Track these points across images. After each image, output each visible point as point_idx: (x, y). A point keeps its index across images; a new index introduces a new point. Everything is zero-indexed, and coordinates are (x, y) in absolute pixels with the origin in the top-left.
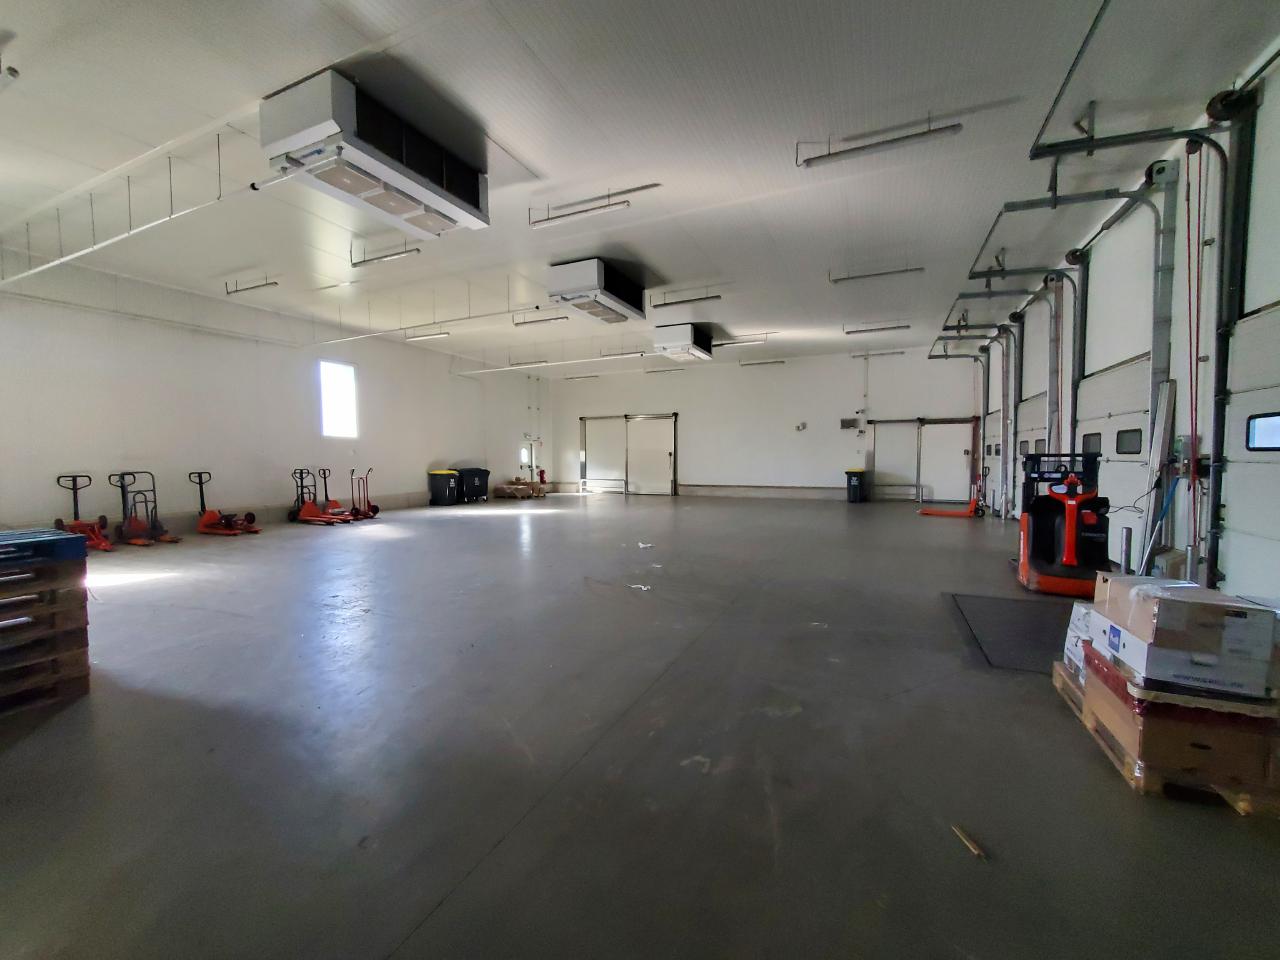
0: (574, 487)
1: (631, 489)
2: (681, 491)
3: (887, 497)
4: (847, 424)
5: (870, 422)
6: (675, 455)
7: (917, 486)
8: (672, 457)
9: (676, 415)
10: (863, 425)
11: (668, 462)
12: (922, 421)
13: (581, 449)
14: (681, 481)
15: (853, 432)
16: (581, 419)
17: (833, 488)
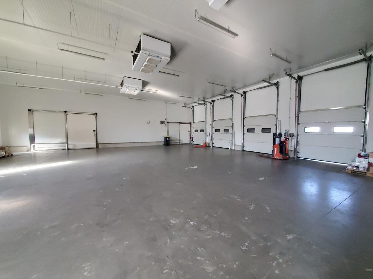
0: (25, 149)
1: (70, 147)
2: (100, 146)
3: (172, 143)
4: (162, 122)
5: (168, 122)
6: (96, 131)
7: (179, 140)
8: (95, 132)
9: (96, 114)
10: (166, 123)
11: (94, 134)
12: (180, 123)
13: (30, 127)
14: (99, 142)
15: (164, 125)
16: (29, 110)
17: (159, 142)
